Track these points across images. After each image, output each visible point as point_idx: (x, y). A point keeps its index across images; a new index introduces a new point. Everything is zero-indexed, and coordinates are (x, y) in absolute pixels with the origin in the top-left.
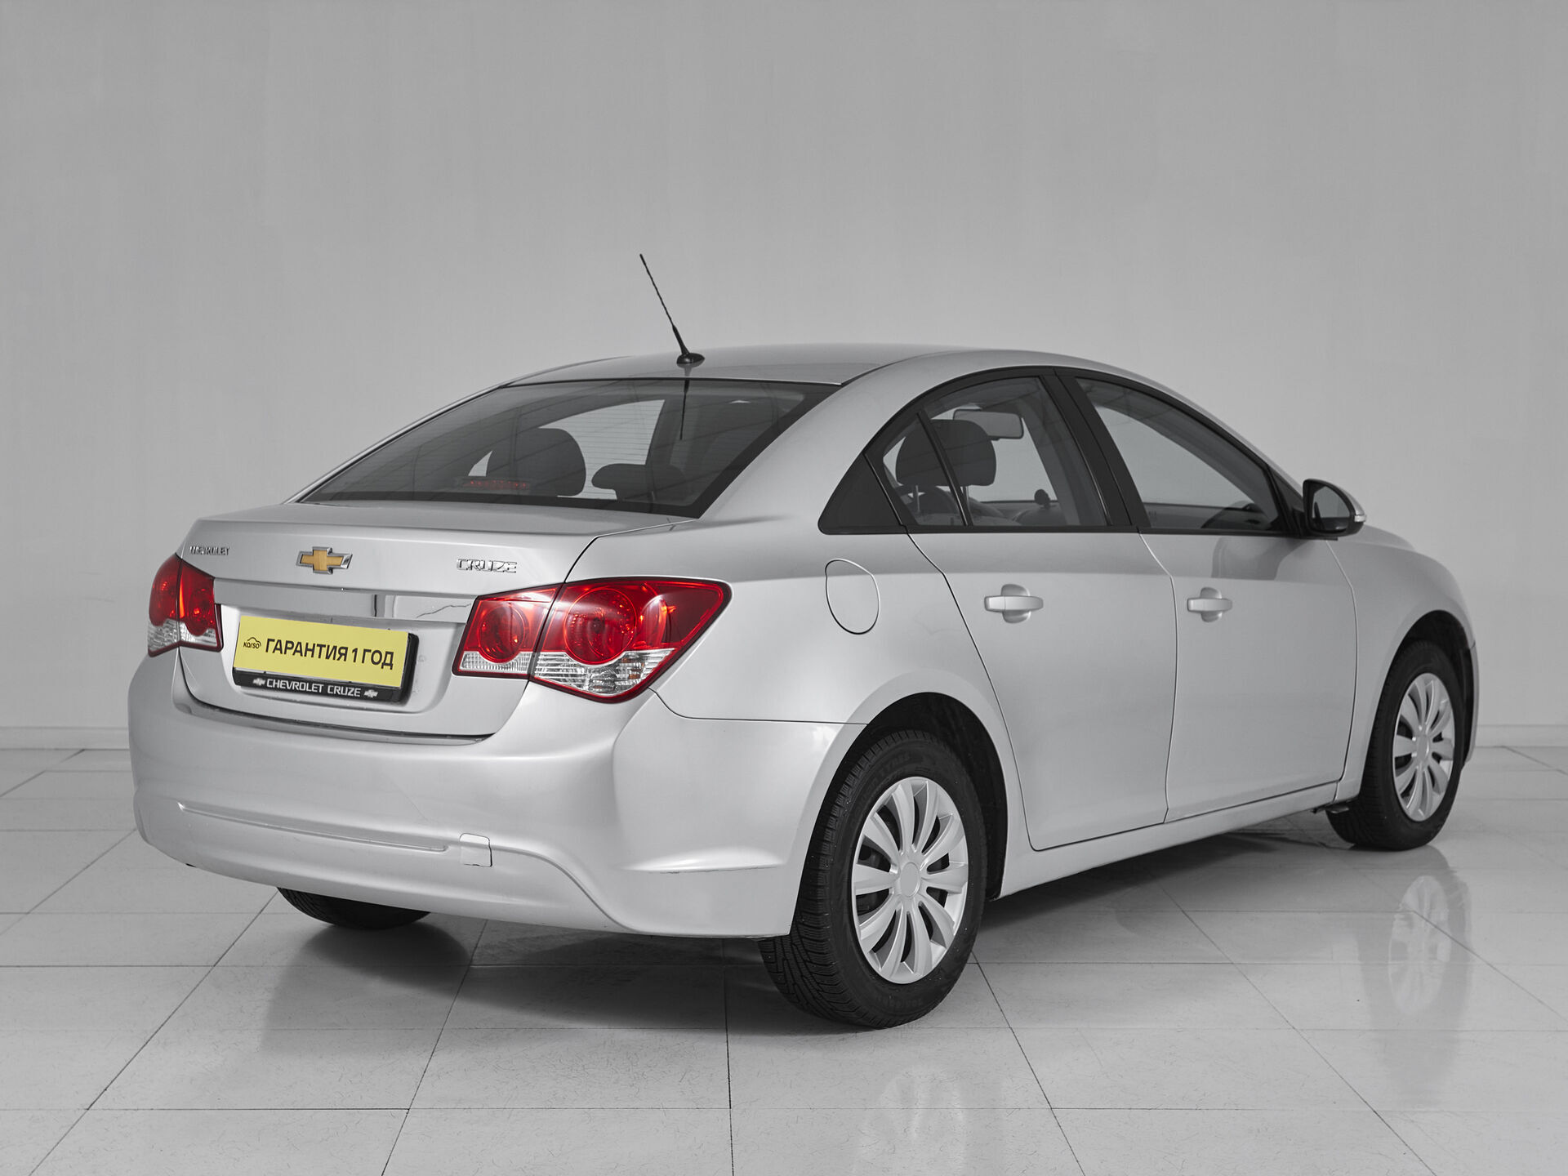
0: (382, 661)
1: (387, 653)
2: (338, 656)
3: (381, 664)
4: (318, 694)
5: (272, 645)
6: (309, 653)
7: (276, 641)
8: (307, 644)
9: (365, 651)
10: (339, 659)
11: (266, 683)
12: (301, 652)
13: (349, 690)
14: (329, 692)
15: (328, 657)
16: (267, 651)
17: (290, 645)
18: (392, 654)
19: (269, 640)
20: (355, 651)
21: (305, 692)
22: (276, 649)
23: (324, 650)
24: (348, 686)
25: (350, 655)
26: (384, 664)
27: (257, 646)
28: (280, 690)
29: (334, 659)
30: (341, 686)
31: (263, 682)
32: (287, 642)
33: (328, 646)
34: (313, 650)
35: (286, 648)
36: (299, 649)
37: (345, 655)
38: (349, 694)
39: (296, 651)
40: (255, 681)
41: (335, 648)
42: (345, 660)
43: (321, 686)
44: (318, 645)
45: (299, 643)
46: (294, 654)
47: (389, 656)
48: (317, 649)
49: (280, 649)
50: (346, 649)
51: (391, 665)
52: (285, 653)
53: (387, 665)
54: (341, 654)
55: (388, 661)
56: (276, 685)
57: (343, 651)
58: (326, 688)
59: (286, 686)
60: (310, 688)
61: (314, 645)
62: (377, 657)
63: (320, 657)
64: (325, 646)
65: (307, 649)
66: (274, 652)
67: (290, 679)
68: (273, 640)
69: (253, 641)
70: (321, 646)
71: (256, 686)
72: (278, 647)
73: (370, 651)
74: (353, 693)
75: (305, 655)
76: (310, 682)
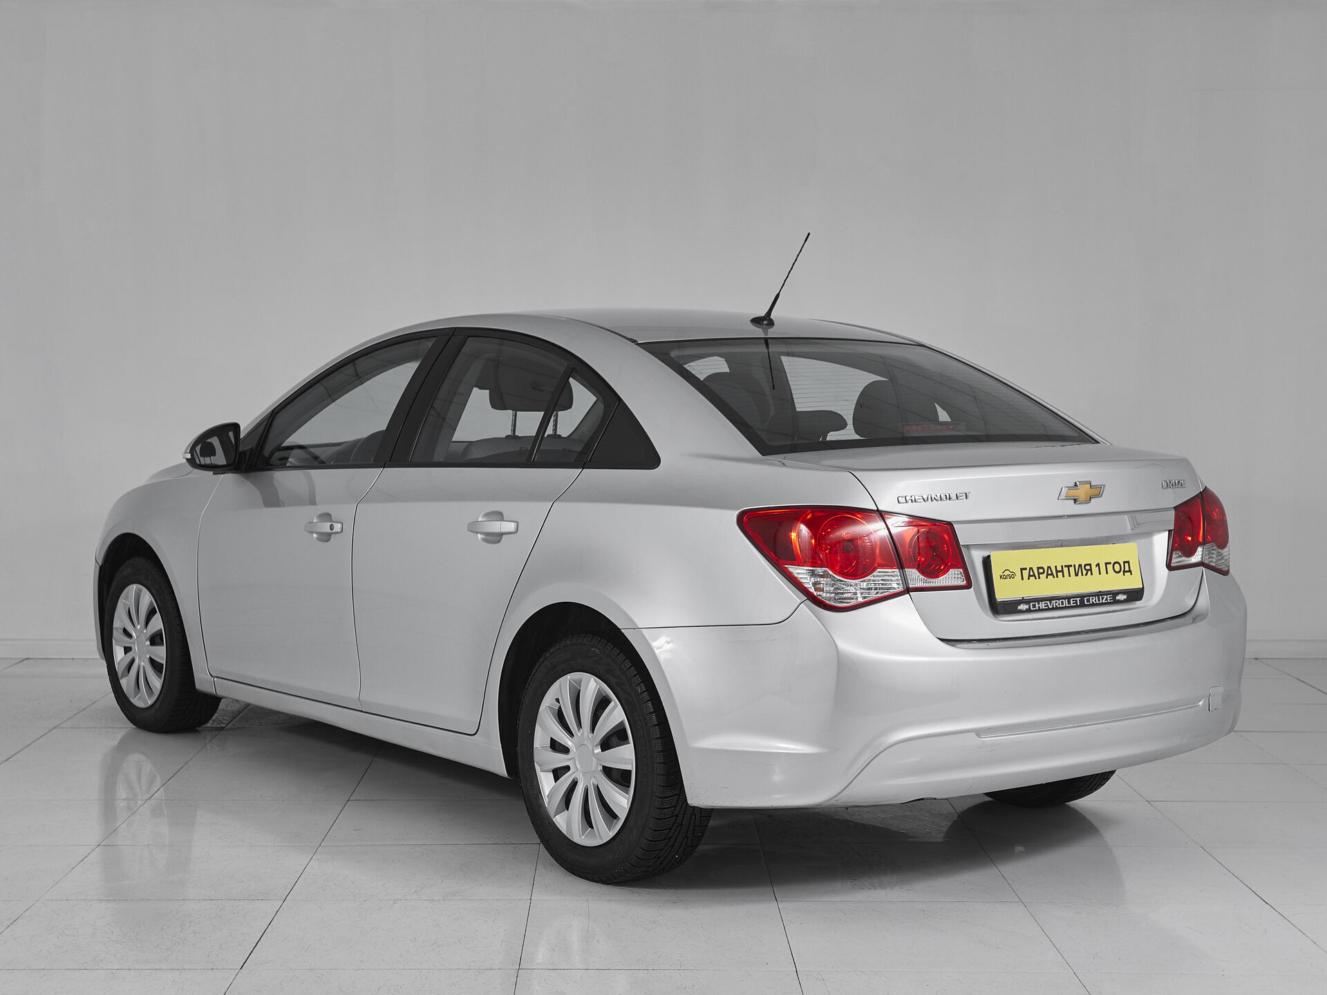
0: (1123, 569)
1: (1125, 562)
2: (1085, 572)
3: (1122, 572)
4: (1077, 607)
5: (1026, 573)
6: (1060, 574)
7: (1028, 569)
8: (1056, 567)
9: (1106, 564)
10: (1086, 575)
11: (1030, 606)
12: (1052, 574)
13: (1103, 598)
14: (1086, 603)
15: (1077, 575)
16: (1023, 579)
17: (1041, 571)
18: (1128, 562)
19: (1022, 569)
20: (1098, 565)
21: (1066, 608)
22: (1030, 576)
23: (1072, 569)
24: (1101, 595)
25: (1095, 570)
26: (1124, 572)
27: (1012, 576)
28: (1043, 610)
29: (1082, 575)
30: (1095, 596)
31: (1027, 607)
32: (1038, 568)
33: (1074, 565)
34: (1062, 571)
35: (1039, 574)
36: (1050, 572)
37: (1091, 570)
38: (1104, 601)
39: (1048, 575)
40: (1019, 608)
41: (1080, 566)
42: (1092, 574)
43: (1078, 599)
44: (1065, 566)
45: (1049, 567)
46: (1047, 578)
47: (1127, 565)
48: (1066, 570)
49: (1034, 575)
50: (1090, 565)
51: (1130, 571)
52: (1039, 578)
53: (1127, 572)
54: (1087, 570)
55: (1127, 569)
56: (1039, 607)
57: (1088, 567)
58: (1082, 601)
59: (1048, 606)
60: (1069, 603)
61: (1062, 566)
62: (1117, 568)
63: (1070, 576)
64: (1071, 566)
65: (1057, 572)
66: (1029, 579)
67: (1051, 599)
68: (1026, 569)
69: (1007, 573)
70: (1068, 567)
71: (1021, 612)
72: (1032, 573)
73: (1110, 563)
74: (1106, 599)
75: (1057, 577)
76: (1068, 598)
